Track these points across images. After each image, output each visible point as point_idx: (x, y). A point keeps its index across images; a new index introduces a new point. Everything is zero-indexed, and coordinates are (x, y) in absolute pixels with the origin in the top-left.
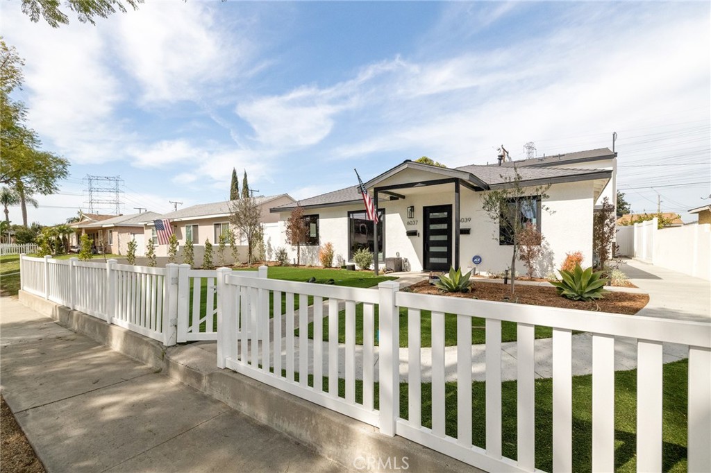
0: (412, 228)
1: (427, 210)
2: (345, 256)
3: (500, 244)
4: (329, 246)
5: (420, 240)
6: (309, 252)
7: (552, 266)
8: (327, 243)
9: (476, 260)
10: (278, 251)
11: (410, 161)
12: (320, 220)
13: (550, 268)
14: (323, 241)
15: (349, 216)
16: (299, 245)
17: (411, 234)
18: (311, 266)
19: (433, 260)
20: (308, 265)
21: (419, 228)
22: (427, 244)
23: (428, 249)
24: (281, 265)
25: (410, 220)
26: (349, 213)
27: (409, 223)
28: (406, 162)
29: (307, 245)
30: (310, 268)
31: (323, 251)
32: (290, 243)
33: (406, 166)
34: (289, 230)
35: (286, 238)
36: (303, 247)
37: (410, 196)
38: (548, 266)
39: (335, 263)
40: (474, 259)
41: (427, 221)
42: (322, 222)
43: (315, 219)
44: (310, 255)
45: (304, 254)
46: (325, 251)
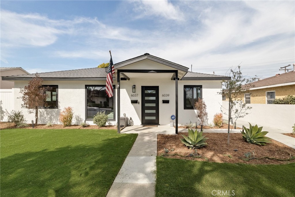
0: (134, 99)
1: (144, 88)
2: (83, 116)
3: (184, 109)
4: (69, 110)
5: (139, 106)
6: (47, 114)
7: (207, 120)
8: (67, 107)
9: (172, 118)
10: (12, 114)
11: (148, 54)
12: (59, 89)
13: (206, 121)
14: (62, 105)
15: (86, 88)
16: (37, 108)
17: (134, 102)
18: (51, 126)
19: (147, 118)
20: (48, 124)
21: (139, 99)
22: (143, 108)
23: (144, 111)
24: (15, 127)
25: (133, 93)
26: (86, 86)
27: (132, 96)
28: (146, 54)
29: (45, 108)
30: (50, 128)
31: (64, 114)
32: (27, 107)
33: (146, 57)
34: (27, 96)
35: (23, 103)
36: (41, 110)
37: (134, 79)
38: (205, 120)
39: (74, 122)
40: (172, 117)
41: (144, 95)
42: (61, 92)
43: (54, 88)
44: (49, 116)
45: (41, 116)
46: (65, 114)
